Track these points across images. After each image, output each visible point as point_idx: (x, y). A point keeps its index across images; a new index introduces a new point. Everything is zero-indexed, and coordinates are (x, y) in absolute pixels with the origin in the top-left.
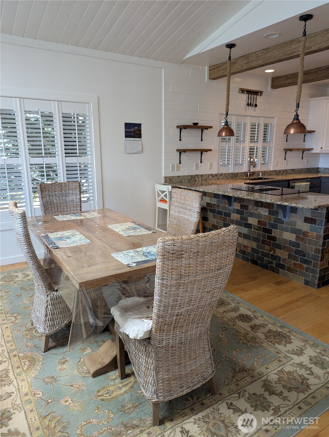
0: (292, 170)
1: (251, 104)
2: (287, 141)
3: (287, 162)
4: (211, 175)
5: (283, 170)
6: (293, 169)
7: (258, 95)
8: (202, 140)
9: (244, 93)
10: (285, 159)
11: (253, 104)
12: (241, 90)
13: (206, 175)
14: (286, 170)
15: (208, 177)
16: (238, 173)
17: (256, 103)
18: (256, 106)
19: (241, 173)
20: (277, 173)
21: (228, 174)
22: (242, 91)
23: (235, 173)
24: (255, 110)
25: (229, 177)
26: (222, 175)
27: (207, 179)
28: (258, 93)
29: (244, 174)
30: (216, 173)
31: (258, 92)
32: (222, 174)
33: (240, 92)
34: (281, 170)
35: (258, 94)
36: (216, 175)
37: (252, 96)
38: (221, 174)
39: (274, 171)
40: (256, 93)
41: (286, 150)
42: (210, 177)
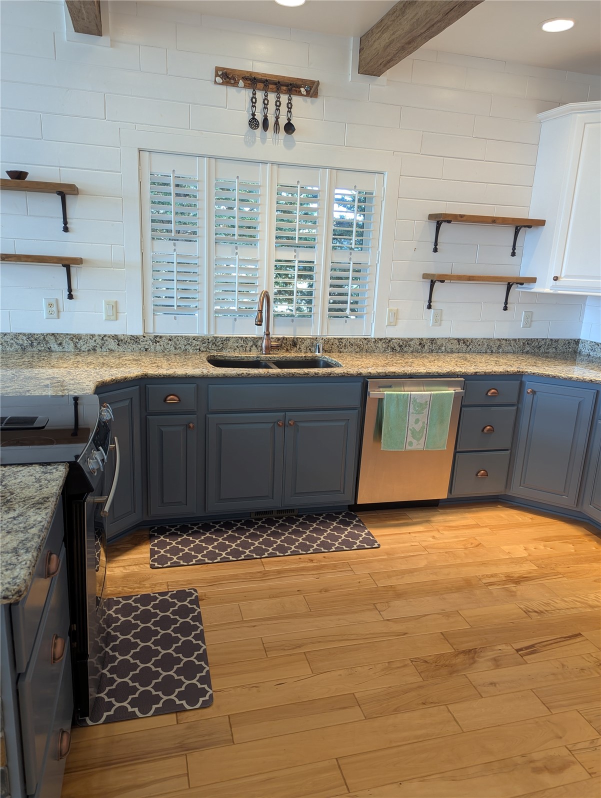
0: (459, 340)
1: (266, 120)
2: (435, 250)
3: (436, 316)
4: (115, 337)
5: (422, 339)
6: (463, 340)
7: (299, 93)
8: (66, 229)
9: (235, 84)
10: (429, 307)
11: (277, 123)
12: (220, 73)
13: (93, 336)
14: (432, 341)
15: (99, 341)
16: (228, 339)
17: (289, 119)
18: (289, 128)
19: (241, 338)
20: (393, 349)
21: (187, 338)
22: (228, 77)
23: (216, 338)
24: (289, 146)
25: (187, 347)
26: (158, 339)
27: (98, 349)
28: (299, 87)
29: (250, 344)
30: (139, 332)
31: (300, 83)
32: (161, 337)
33: (219, 80)
34: (411, 340)
35: (300, 91)
36: (135, 339)
37: (272, 97)
38: (156, 337)
39: (381, 339)
40: (291, 87)
41: (433, 281)
42: (112, 344)
